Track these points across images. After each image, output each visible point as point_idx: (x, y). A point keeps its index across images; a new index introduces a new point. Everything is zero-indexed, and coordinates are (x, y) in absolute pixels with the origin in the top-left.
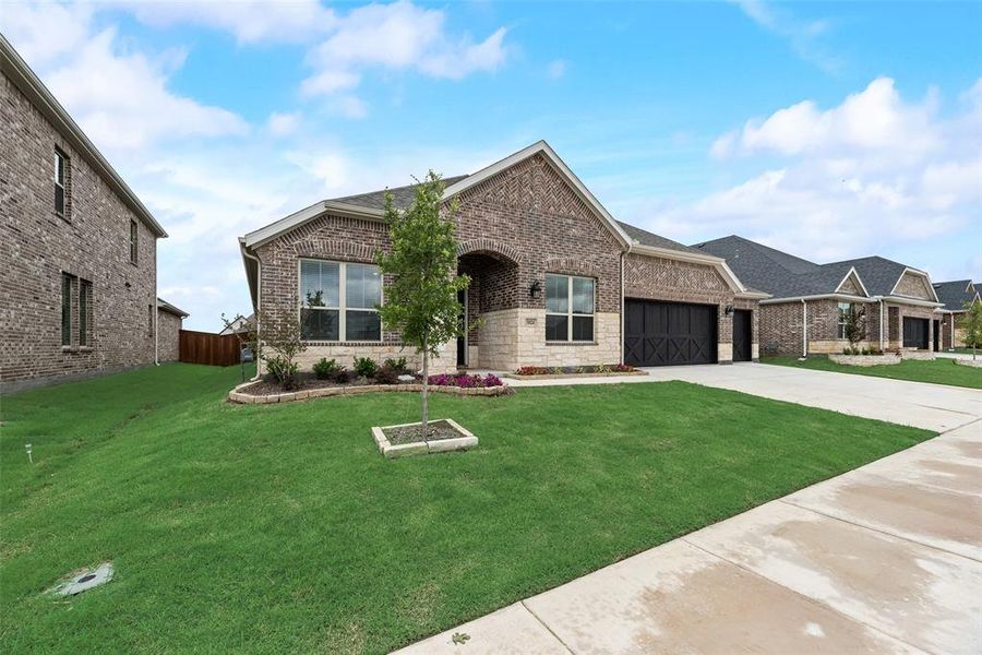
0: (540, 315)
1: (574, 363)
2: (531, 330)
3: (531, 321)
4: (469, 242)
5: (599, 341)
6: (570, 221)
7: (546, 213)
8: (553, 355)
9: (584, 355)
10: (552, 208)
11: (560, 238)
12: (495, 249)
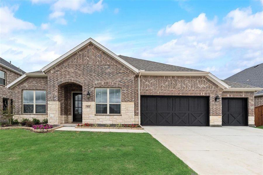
0: (92, 104)
1: (109, 122)
2: (88, 109)
3: (88, 106)
4: (62, 80)
5: (122, 114)
6: (107, 67)
7: (94, 65)
8: (98, 119)
9: (114, 120)
10: (98, 63)
11: (101, 74)
12: (73, 81)
